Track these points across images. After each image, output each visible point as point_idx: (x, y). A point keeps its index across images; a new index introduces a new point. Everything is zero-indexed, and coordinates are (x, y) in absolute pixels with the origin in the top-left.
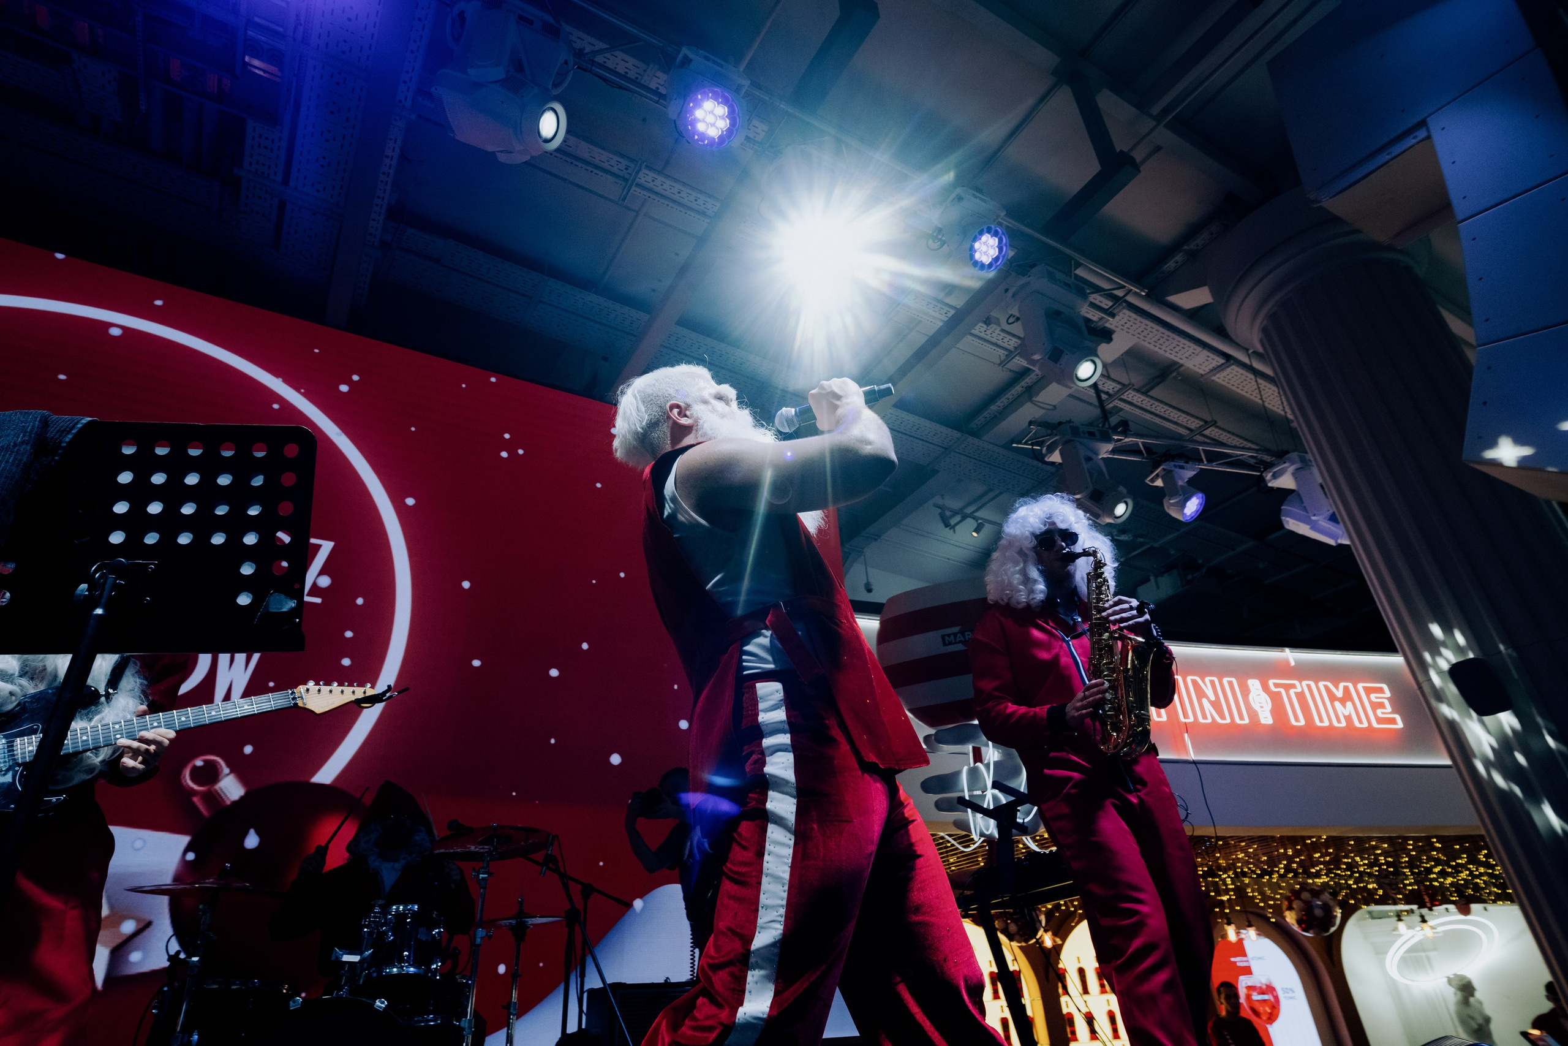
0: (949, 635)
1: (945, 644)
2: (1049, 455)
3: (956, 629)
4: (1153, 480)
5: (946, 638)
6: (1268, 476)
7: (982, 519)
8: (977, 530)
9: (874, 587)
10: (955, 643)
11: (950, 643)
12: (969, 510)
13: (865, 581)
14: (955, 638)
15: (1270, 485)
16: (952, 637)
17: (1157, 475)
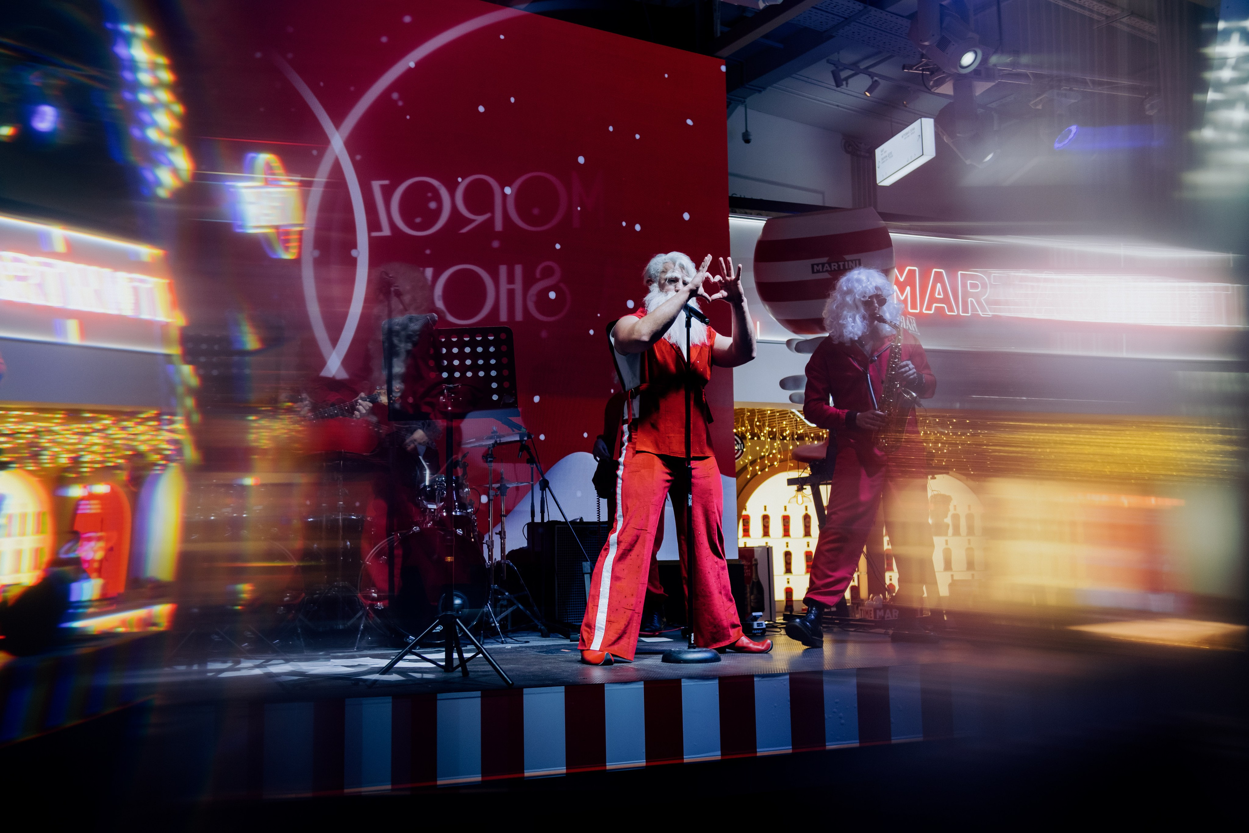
0: (818, 265)
1: (813, 272)
2: (935, 88)
3: (825, 260)
4: (1036, 104)
5: (815, 267)
6: (1147, 106)
7: (877, 75)
8: (870, 90)
9: (752, 138)
10: (823, 272)
11: (818, 272)
12: (863, 66)
13: (744, 131)
14: (823, 269)
15: (1147, 113)
16: (820, 266)
17: (1041, 100)
